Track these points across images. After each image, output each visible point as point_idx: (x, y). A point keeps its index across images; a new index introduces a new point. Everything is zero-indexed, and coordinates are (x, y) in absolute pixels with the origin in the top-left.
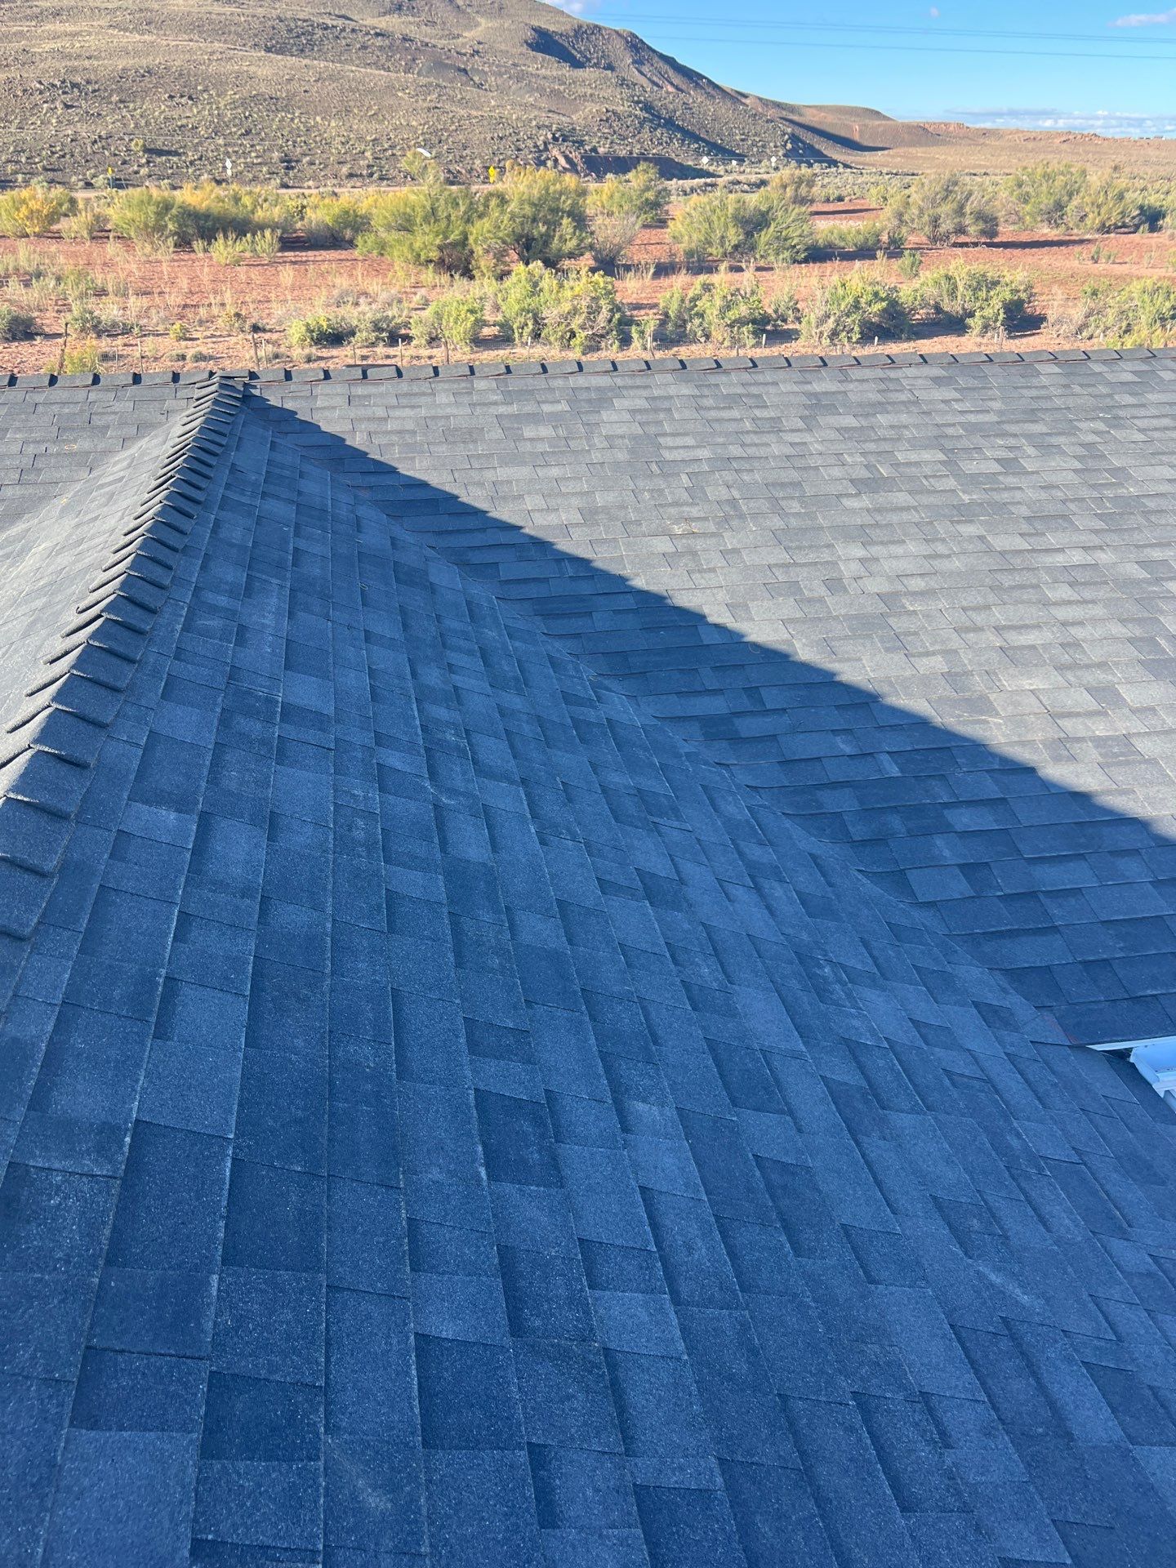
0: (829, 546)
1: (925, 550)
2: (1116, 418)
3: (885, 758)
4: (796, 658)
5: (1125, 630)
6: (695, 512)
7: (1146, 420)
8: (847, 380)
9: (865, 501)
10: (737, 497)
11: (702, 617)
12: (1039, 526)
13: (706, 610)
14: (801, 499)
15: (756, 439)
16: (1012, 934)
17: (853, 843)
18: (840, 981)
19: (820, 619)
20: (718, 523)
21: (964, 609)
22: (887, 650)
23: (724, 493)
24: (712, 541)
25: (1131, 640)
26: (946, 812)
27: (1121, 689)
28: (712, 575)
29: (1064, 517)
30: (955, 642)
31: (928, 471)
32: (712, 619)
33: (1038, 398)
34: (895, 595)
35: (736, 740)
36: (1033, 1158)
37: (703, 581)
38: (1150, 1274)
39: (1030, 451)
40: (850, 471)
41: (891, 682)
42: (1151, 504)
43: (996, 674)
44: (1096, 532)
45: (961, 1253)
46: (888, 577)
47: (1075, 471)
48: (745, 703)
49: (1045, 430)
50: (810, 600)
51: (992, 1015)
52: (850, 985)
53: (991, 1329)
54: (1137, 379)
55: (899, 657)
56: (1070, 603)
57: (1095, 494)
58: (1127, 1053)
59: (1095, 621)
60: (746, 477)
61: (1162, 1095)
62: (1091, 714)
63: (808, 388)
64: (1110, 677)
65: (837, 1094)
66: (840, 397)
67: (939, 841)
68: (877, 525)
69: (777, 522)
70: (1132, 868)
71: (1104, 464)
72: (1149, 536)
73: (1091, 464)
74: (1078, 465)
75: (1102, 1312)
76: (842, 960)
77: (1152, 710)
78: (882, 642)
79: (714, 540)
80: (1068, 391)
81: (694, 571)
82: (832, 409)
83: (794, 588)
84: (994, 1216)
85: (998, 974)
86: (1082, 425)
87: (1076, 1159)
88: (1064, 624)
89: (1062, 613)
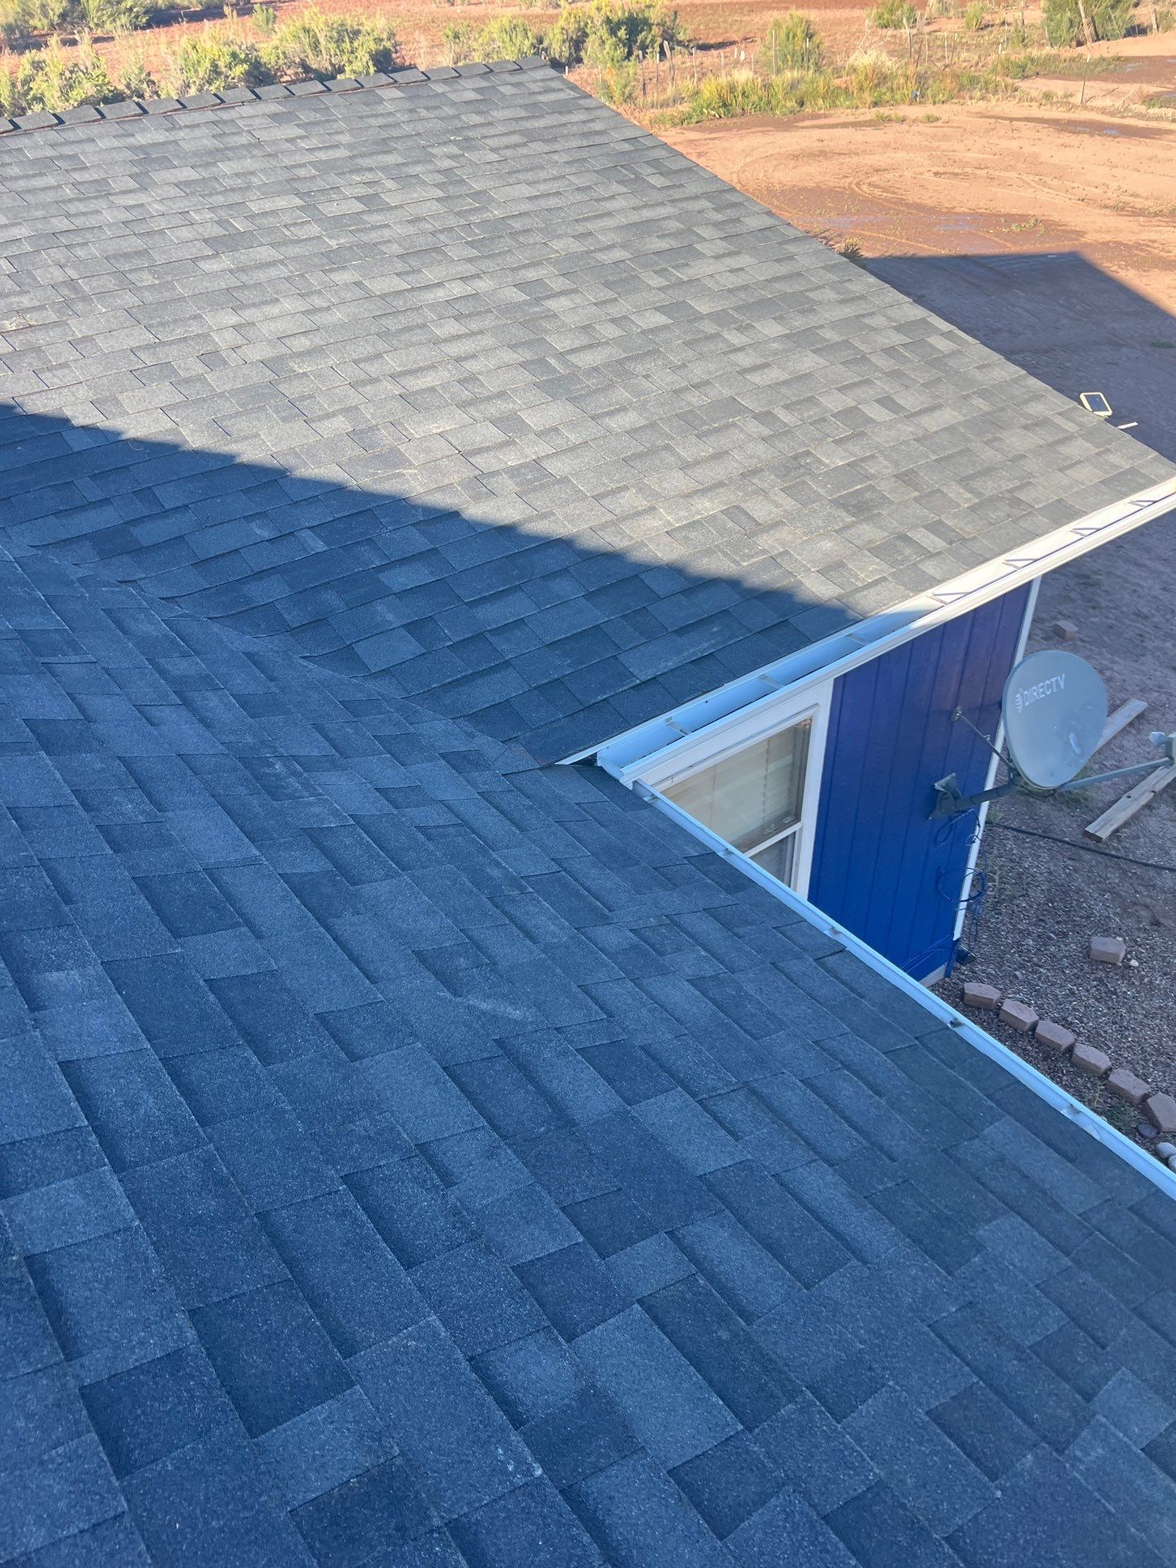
0: (196, 317)
1: (301, 305)
2: (467, 139)
3: (307, 535)
4: (186, 448)
5: (515, 356)
6: (25, 301)
7: (496, 139)
8: (174, 127)
9: (225, 262)
10: (75, 276)
11: (65, 422)
12: (414, 263)
13: (68, 412)
14: (151, 268)
15: (82, 207)
16: (468, 679)
17: (291, 630)
18: (295, 774)
19: (204, 400)
20: (59, 311)
21: (356, 362)
22: (284, 419)
23: (58, 275)
24: (55, 333)
25: (524, 365)
26: (381, 576)
27: (523, 415)
28: (66, 371)
29: (435, 249)
30: (354, 398)
31: (286, 218)
32: (79, 421)
33: (386, 126)
34: (281, 358)
35: (138, 552)
36: (514, 882)
37: (55, 380)
38: (634, 947)
39: (390, 184)
40: (201, 230)
41: (296, 453)
42: (517, 225)
43: (401, 424)
44: (470, 260)
45: (448, 995)
46: (270, 341)
47: (438, 200)
48: (140, 509)
49: (400, 160)
50: (187, 381)
51: (460, 762)
52: (305, 775)
53: (485, 1055)
54: (479, 97)
55: (299, 425)
56: (459, 337)
57: (462, 222)
58: (593, 759)
59: (486, 351)
60: (80, 252)
61: (630, 787)
62: (500, 446)
63: (130, 141)
64: (511, 406)
65: (300, 888)
66: (171, 148)
67: (380, 607)
68: (244, 286)
69: (130, 299)
70: (565, 587)
71: (464, 190)
72: (520, 257)
73: (452, 190)
74: (440, 194)
75: (592, 998)
76: (294, 752)
77: (555, 429)
78: (277, 412)
79: (58, 330)
80: (415, 116)
81: (42, 370)
82: (165, 163)
83: (166, 370)
84: (479, 948)
85: (462, 722)
86: (435, 151)
87: (556, 868)
88: (458, 360)
89: (454, 349)
